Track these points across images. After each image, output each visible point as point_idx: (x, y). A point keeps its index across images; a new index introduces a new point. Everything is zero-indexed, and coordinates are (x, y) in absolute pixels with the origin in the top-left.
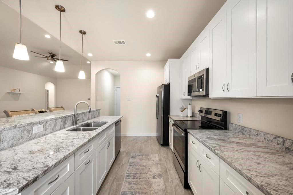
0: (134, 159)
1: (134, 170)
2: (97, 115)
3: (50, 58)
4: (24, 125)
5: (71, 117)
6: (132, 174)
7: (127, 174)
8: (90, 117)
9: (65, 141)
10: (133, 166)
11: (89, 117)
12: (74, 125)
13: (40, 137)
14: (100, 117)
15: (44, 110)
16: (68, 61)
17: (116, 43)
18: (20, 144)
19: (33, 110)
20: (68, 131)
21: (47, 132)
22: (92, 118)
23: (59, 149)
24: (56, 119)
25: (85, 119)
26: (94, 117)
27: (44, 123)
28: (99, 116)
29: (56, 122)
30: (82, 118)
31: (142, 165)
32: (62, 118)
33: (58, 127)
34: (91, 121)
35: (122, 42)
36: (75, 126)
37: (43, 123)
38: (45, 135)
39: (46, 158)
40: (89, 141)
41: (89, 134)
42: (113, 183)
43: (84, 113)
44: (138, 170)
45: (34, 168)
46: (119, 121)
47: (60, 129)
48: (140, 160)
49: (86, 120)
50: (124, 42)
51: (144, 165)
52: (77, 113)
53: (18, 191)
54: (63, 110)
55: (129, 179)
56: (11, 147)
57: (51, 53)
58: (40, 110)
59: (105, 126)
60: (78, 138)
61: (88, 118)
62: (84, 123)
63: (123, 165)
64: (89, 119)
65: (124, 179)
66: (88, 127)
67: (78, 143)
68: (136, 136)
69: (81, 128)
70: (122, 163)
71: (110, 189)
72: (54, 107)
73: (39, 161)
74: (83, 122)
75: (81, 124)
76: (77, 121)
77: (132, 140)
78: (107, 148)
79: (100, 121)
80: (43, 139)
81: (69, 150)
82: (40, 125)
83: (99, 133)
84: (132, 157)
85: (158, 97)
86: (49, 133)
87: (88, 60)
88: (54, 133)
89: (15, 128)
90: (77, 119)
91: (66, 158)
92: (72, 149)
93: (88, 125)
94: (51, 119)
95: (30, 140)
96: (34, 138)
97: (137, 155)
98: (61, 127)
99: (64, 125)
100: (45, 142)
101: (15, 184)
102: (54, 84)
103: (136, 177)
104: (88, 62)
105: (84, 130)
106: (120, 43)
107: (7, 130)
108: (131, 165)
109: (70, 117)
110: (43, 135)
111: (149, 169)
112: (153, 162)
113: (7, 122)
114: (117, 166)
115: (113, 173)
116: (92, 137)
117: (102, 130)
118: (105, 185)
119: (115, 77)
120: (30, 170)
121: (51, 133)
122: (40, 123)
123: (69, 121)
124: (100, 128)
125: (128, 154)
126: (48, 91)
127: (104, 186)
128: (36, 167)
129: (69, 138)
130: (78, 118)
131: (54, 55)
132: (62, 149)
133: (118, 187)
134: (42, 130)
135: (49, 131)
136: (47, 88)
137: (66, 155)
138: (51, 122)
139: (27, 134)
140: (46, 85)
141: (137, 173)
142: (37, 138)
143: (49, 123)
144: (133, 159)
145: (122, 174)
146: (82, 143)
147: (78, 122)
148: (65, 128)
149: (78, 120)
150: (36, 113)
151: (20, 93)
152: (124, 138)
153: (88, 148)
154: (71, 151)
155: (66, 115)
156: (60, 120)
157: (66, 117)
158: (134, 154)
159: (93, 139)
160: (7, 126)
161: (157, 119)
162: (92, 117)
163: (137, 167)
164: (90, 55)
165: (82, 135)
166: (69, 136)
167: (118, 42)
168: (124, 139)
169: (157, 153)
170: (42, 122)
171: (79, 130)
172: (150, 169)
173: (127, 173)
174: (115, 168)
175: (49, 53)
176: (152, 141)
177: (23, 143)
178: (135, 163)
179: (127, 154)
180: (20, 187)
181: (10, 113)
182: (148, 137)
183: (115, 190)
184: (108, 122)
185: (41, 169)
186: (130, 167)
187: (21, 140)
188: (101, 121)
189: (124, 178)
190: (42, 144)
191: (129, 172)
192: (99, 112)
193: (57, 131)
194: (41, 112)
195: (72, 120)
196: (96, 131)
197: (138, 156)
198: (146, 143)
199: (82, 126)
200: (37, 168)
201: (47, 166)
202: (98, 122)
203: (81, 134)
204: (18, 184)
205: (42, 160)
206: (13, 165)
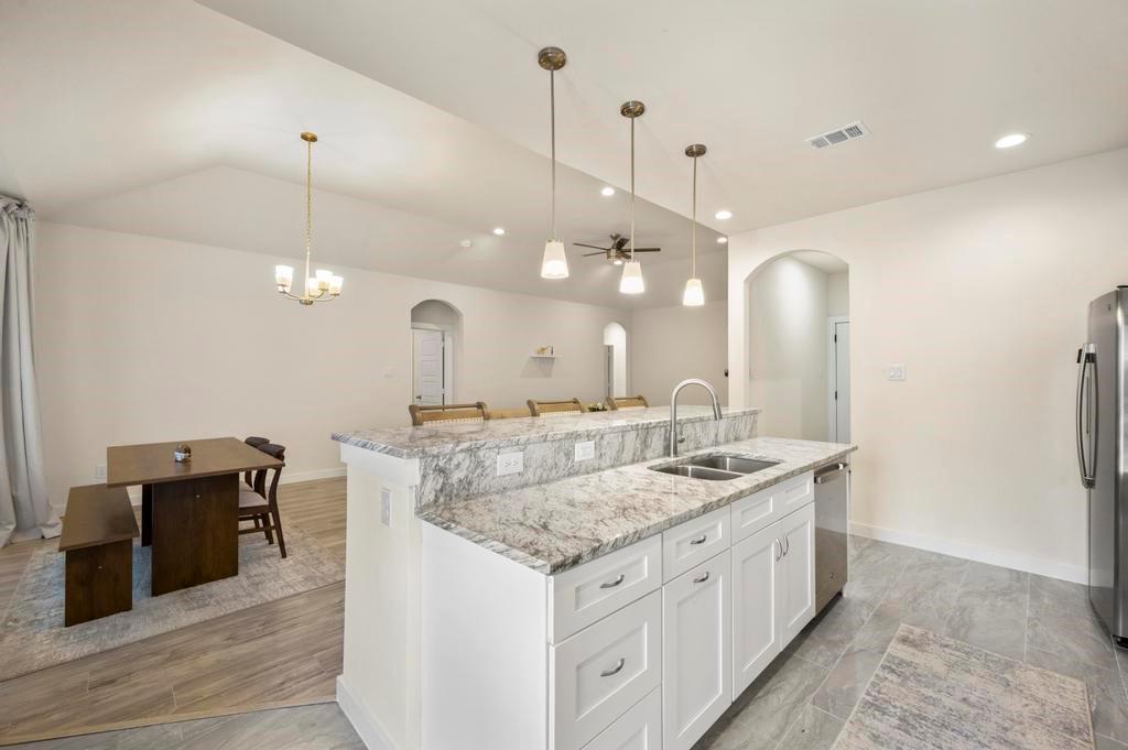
0: (915, 651)
1: (906, 696)
2: (747, 434)
3: (613, 252)
4: (559, 436)
5: (663, 429)
6: (895, 707)
7: (868, 698)
8: (721, 438)
9: (641, 494)
10: (907, 678)
11: (716, 435)
12: (669, 455)
13: (588, 473)
14: (759, 441)
15: (600, 405)
16: (659, 250)
17: (819, 143)
18: (552, 480)
19: (576, 402)
20: (651, 468)
21: (604, 465)
22: (727, 441)
23: (625, 509)
24: (624, 431)
25: (704, 441)
26: (736, 439)
27: (598, 437)
28: (756, 436)
29: (623, 436)
30: (693, 436)
31: (959, 695)
32: (637, 430)
33: (627, 456)
34: (722, 449)
35: (849, 130)
36: (672, 459)
37: (595, 436)
38: (599, 469)
39: (597, 522)
40: (707, 509)
41: (707, 487)
42: (801, 700)
43: (701, 420)
44: (931, 707)
45: (575, 537)
46: (838, 467)
47: (633, 462)
48: (951, 666)
49: (706, 446)
50: (855, 131)
51: (973, 699)
52: (678, 418)
53: (548, 569)
54: (644, 407)
55: (876, 722)
56: (539, 483)
57: (615, 238)
58: (592, 405)
59: (771, 473)
60: (676, 494)
61: (713, 437)
62: (700, 452)
63: (849, 653)
64: (716, 443)
65: (853, 713)
66: (710, 467)
67: (675, 506)
68: (940, 555)
69: (690, 468)
70: (848, 646)
71: (788, 715)
72: (625, 396)
73: (585, 524)
74: (697, 448)
75: (692, 454)
76: (679, 445)
77: (910, 568)
78: (778, 559)
79: (754, 455)
80: (594, 478)
81: (647, 518)
82: (589, 440)
83: (741, 492)
84: (904, 640)
85: (1091, 358)
86: (608, 467)
87: (720, 235)
88: (619, 469)
89: (545, 441)
90: (679, 438)
91: (639, 537)
92: (656, 518)
93: (713, 462)
94: (613, 430)
95: (570, 475)
96: (577, 473)
97: (935, 642)
98: (634, 454)
99: (642, 451)
100: (597, 487)
101: (546, 554)
102: (623, 326)
103: (914, 727)
104: (722, 240)
105: (698, 475)
106: (837, 137)
107: (534, 443)
108: (893, 671)
109: (658, 429)
110: (594, 470)
111: (1006, 729)
112: (1036, 707)
113: (532, 425)
114: (822, 647)
115: (804, 667)
116: (714, 499)
117: (756, 483)
118: (768, 692)
119: (830, 279)
120: (568, 537)
121: (612, 467)
122: (589, 436)
123: (657, 442)
124: (746, 477)
125: (883, 617)
126: (610, 349)
127: (763, 696)
128: (577, 534)
129: (652, 487)
130: (681, 434)
131: (623, 240)
132: (632, 511)
133: (821, 726)
134: (593, 456)
135: (608, 463)
136: (607, 343)
137: (639, 529)
138: (612, 435)
139: (564, 459)
140: (606, 330)
141: (924, 718)
142: (583, 474)
143: (606, 437)
144: (904, 647)
145: (845, 688)
146: (683, 510)
147: (681, 447)
148: (644, 459)
149: (682, 441)
150: (583, 411)
151: (553, 359)
152: (869, 547)
153: (705, 531)
154: (651, 523)
155: (648, 422)
156: (634, 434)
157: (648, 428)
158: (918, 631)
159: (719, 507)
160: (533, 435)
161: (1090, 484)
162: (726, 436)
163: (929, 692)
164: (724, 215)
165: (688, 489)
166: (652, 483)
167: (827, 137)
168: (868, 551)
169: (1081, 679)
170: (593, 433)
171: (685, 473)
172: (1008, 733)
173: (868, 694)
174: (815, 653)
175: (611, 236)
176: (1046, 601)
177: (558, 479)
178: (919, 671)
179: (879, 616)
180: (554, 561)
181: (537, 407)
182: (1019, 576)
183: (807, 731)
184: (783, 461)
185: (587, 542)
186: (890, 677)
187: (554, 472)
188: (756, 455)
189: (852, 706)
190: (593, 491)
191: (879, 692)
192: (755, 422)
193: (625, 464)
194: (594, 410)
195: (665, 439)
196: (731, 485)
197: (937, 647)
198: (1000, 603)
199: (694, 461)
200: (580, 539)
201: (598, 541)
202: (746, 457)
203: (687, 483)
204: (549, 555)
205: (591, 525)
206: (543, 520)
